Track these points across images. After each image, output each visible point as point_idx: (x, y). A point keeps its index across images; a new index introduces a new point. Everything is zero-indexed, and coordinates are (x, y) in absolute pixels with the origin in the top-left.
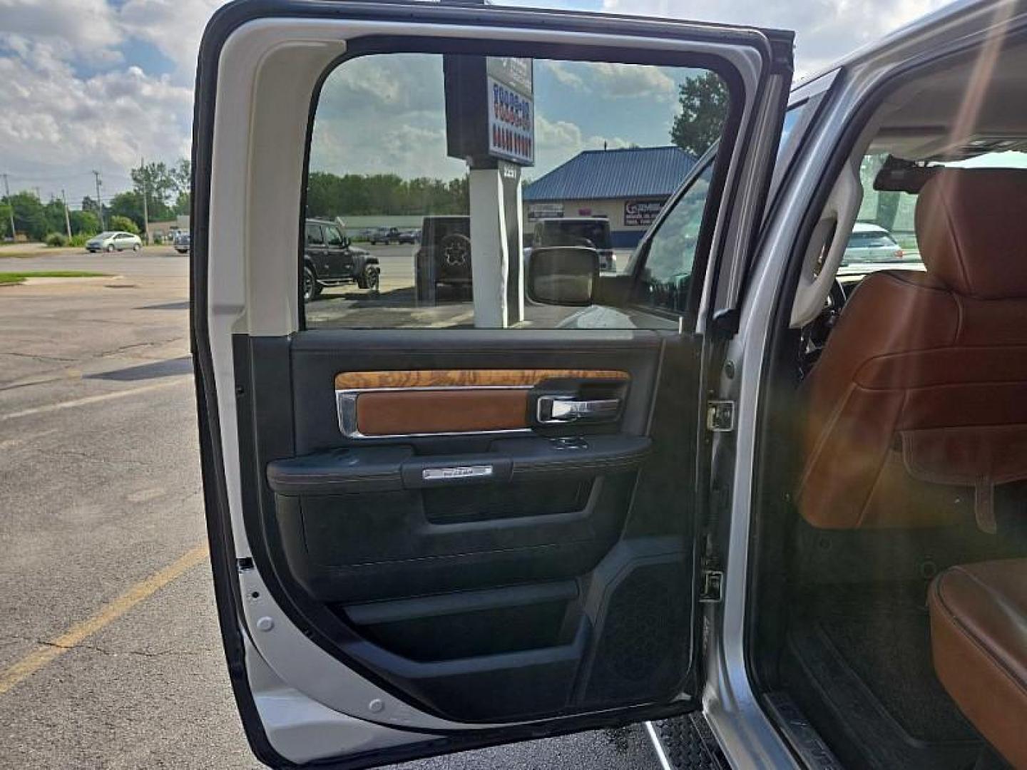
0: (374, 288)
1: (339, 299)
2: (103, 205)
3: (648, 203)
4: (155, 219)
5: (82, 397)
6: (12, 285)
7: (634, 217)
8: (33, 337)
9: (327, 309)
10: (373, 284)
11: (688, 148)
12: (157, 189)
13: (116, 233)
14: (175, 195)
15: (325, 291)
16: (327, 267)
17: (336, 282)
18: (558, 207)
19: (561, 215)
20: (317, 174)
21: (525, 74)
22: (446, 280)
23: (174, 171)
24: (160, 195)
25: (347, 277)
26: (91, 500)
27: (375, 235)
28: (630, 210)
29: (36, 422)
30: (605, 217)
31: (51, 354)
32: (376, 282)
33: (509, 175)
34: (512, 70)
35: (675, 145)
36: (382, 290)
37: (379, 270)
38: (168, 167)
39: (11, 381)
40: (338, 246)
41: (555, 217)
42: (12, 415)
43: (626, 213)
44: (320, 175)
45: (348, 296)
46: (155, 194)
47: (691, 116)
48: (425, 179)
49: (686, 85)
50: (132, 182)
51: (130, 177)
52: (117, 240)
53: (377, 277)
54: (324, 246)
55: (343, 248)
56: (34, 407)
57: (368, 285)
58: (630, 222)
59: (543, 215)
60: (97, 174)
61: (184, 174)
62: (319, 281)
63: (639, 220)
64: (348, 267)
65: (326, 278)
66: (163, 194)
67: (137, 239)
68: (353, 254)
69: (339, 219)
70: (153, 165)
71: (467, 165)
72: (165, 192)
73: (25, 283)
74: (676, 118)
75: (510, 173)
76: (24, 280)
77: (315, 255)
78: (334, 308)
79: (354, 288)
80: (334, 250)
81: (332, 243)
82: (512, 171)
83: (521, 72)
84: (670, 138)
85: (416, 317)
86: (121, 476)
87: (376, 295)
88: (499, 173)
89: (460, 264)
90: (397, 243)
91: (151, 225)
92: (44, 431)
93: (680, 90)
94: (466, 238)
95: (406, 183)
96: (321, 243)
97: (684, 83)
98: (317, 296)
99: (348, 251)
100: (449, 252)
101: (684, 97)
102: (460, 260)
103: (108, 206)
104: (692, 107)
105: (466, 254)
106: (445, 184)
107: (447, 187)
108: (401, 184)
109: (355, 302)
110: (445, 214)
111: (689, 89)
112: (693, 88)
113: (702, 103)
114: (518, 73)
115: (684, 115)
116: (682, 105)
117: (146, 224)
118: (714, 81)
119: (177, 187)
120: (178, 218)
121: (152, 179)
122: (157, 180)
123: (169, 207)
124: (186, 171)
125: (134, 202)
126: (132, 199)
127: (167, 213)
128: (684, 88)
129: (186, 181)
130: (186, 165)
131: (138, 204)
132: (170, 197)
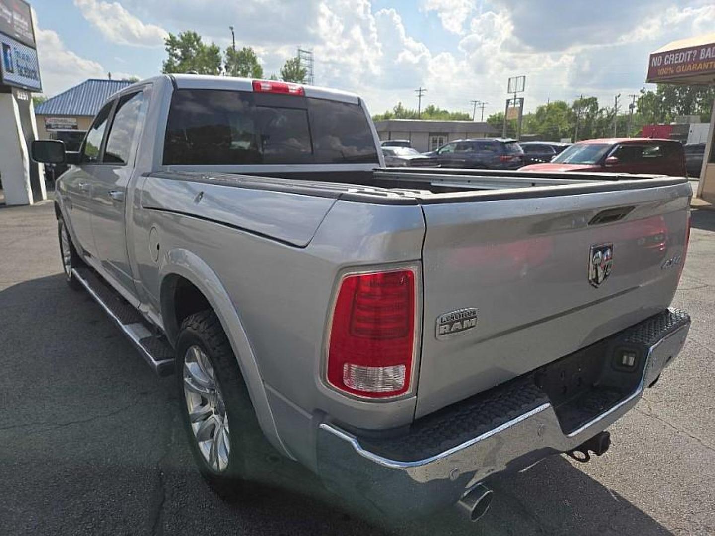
18: (73, 121)
19: (75, 127)
21: (27, 29)
33: (22, 98)
34: (15, 26)
41: (71, 128)
49: (169, 39)
59: (59, 126)
74: (164, 62)
75: (23, 96)
82: (24, 95)
83: (23, 27)
88: (13, 96)
93: (166, 42)
101: (169, 47)
104: (175, 55)
111: (172, 42)
112: (175, 41)
113: (183, 53)
114: (21, 28)
115: (170, 60)
116: (167, 53)
118: (191, 39)
128: (168, 41)
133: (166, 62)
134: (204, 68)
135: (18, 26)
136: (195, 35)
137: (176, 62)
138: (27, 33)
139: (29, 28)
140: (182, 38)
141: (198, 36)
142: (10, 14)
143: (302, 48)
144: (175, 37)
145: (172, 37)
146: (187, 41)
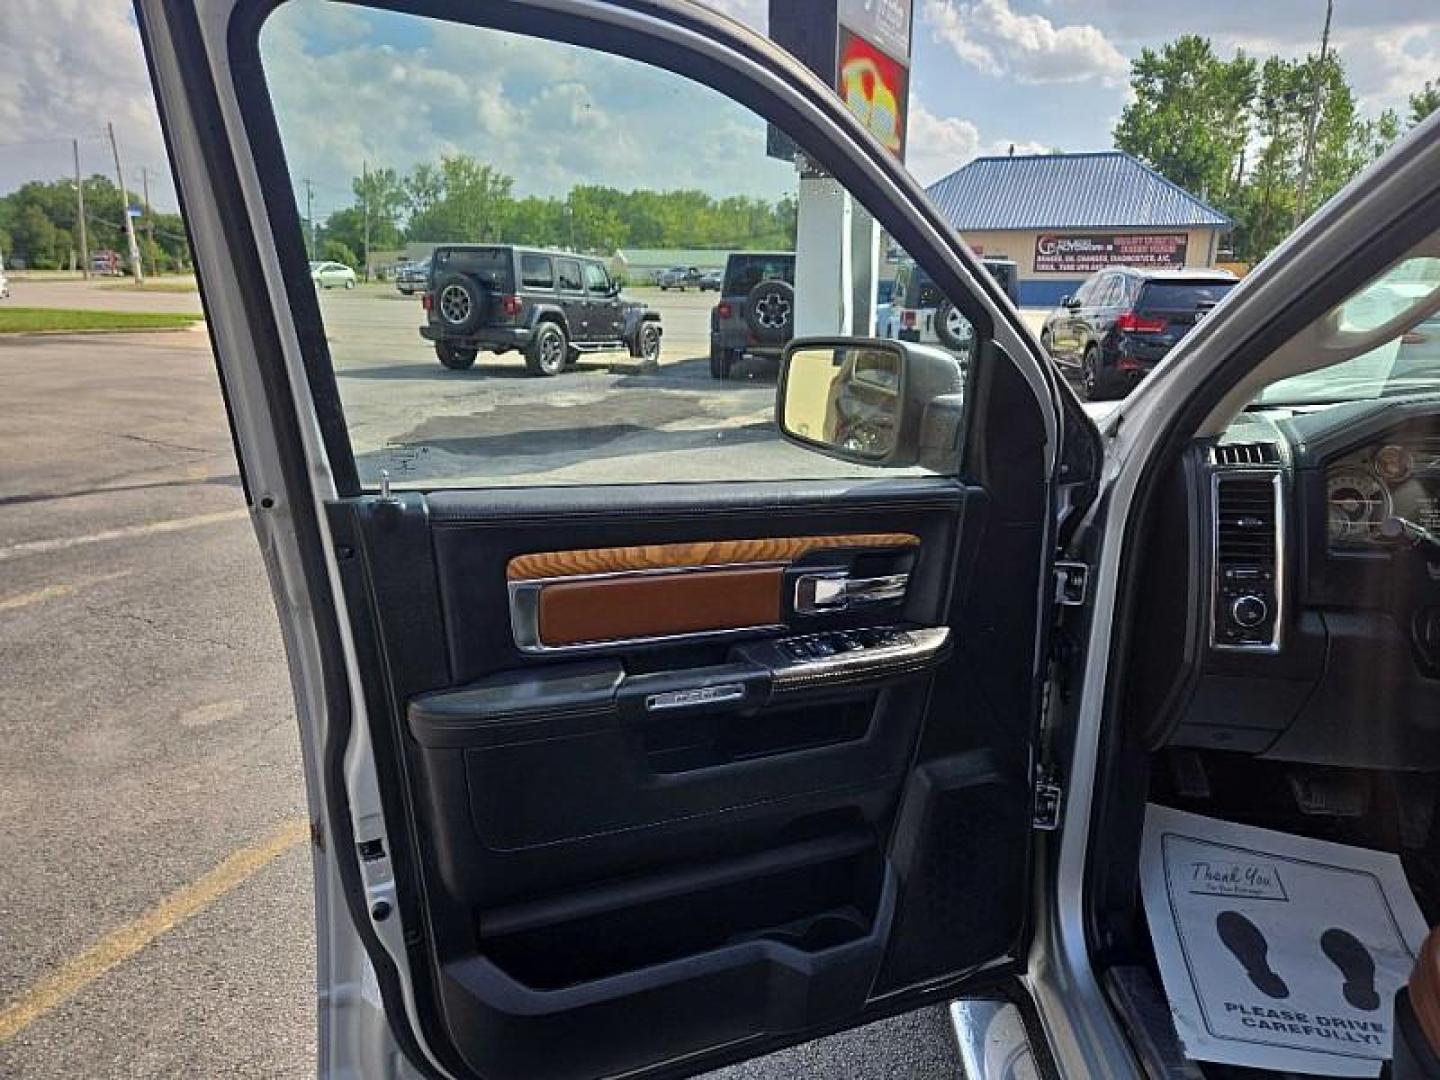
0: (652, 358)
1: (600, 372)
2: (318, 226)
3: (1072, 239)
4: (379, 246)
5: (191, 515)
6: (176, 331)
7: (1048, 259)
8: (165, 412)
9: (578, 387)
10: (652, 351)
11: (1141, 156)
12: (385, 206)
13: (325, 264)
14: (407, 214)
15: (583, 359)
16: (585, 324)
17: (596, 346)
20: (595, 189)
21: (899, 25)
22: (758, 350)
23: (407, 180)
24: (388, 212)
25: (614, 340)
26: (125, 715)
27: (666, 277)
28: (1046, 249)
29: (110, 554)
30: (1004, 258)
31: (177, 440)
32: (655, 348)
34: (878, 17)
35: (1120, 151)
36: (662, 360)
37: (660, 330)
38: (400, 176)
39: (105, 481)
40: (602, 294)
42: (82, 540)
43: (1038, 253)
44: (599, 189)
45: (613, 369)
46: (382, 213)
47: (1148, 107)
48: (742, 197)
49: (1142, 60)
50: (356, 196)
51: (351, 189)
52: (324, 273)
53: (656, 340)
54: (582, 292)
55: (610, 296)
56: (117, 526)
57: (644, 352)
58: (1043, 267)
60: (308, 182)
61: (420, 185)
62: (571, 344)
63: (1056, 265)
64: (615, 324)
65: (582, 340)
66: (392, 213)
67: (349, 273)
68: (625, 305)
69: (620, 253)
70: (381, 172)
71: (797, 170)
72: (395, 210)
73: (193, 329)
74: (1125, 110)
76: (191, 324)
77: (570, 305)
78: (588, 386)
79: (622, 356)
80: (596, 298)
81: (594, 289)
83: (893, 21)
84: (1113, 140)
85: (706, 405)
86: (188, 671)
87: (654, 368)
89: (777, 326)
90: (698, 289)
91: (373, 254)
92: (111, 571)
93: (1133, 68)
94: (790, 287)
95: (716, 203)
96: (578, 287)
97: (1140, 58)
98: (569, 366)
99: (616, 300)
100: (763, 308)
101: (1138, 77)
102: (780, 321)
103: (324, 226)
104: (1151, 94)
105: (788, 312)
106: (771, 205)
107: (773, 210)
108: (710, 204)
109: (623, 377)
110: (768, 249)
111: (1147, 67)
112: (1154, 64)
113: (1167, 87)
114: (888, 22)
115: (1138, 106)
116: (1134, 91)
117: (367, 253)
118: (1190, 52)
119: (411, 203)
120: (411, 245)
121: (378, 191)
122: (384, 194)
123: (399, 232)
124: (423, 183)
125: (355, 223)
126: (352, 218)
127: (397, 239)
128: (1137, 65)
129: (422, 194)
130: (423, 174)
131: (359, 226)
132: (400, 216)
133: (1131, 109)
136: (1198, 40)
141: (1204, 42)
144: (1152, 56)
145: (1149, 57)
146: (1180, 58)
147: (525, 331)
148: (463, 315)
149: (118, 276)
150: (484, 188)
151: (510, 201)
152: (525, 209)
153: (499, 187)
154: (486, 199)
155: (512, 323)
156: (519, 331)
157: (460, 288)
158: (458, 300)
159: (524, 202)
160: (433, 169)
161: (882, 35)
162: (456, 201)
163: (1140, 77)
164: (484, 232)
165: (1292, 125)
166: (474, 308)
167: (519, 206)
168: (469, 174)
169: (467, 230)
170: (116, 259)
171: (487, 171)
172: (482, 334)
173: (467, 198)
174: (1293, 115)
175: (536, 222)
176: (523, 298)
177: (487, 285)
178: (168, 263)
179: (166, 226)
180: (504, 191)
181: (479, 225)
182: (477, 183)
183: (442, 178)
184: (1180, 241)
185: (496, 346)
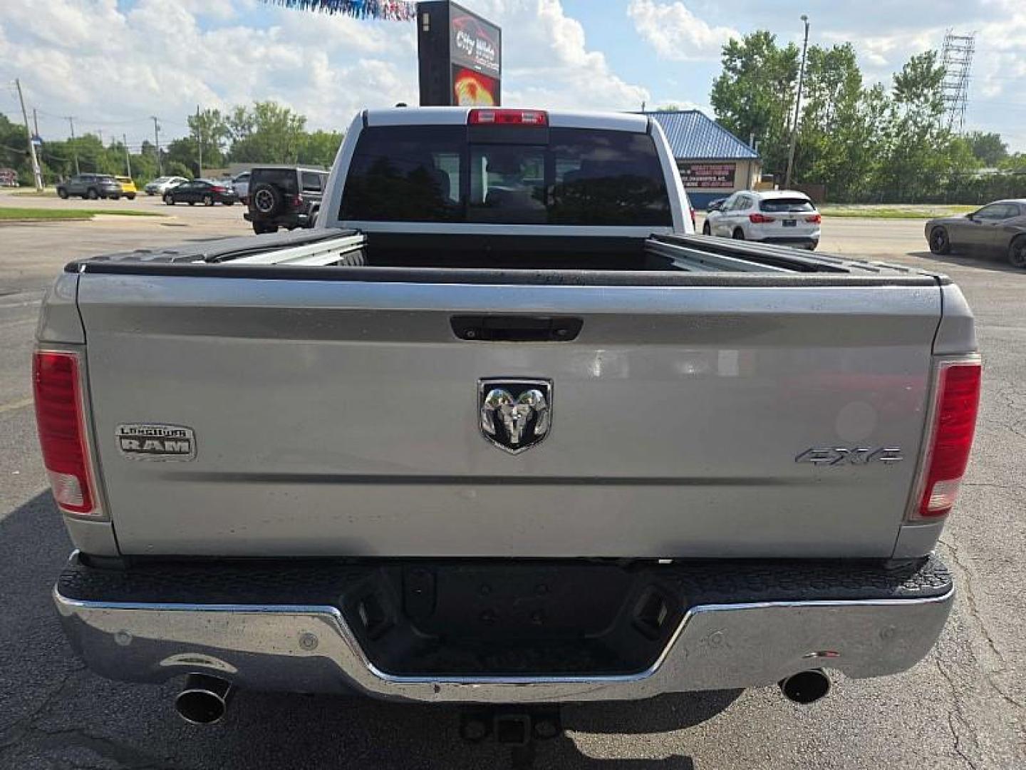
2: (161, 150)
4: (208, 165)
12: (212, 137)
14: (229, 142)
23: (228, 118)
24: (215, 141)
38: (223, 114)
46: (210, 141)
49: (729, 46)
50: (189, 129)
51: (187, 123)
60: (156, 119)
61: (238, 121)
66: (218, 142)
70: (209, 112)
72: (219, 139)
74: (714, 80)
76: (93, 217)
93: (723, 51)
103: (166, 151)
104: (734, 70)
111: (732, 50)
112: (736, 49)
113: (744, 65)
114: (484, 58)
115: (724, 77)
116: (723, 66)
117: (201, 170)
118: (759, 42)
119: (231, 135)
120: (232, 165)
121: (207, 126)
122: (212, 128)
123: (223, 155)
124: (240, 119)
125: (190, 148)
126: (189, 145)
127: (221, 160)
128: (726, 49)
129: (239, 128)
130: (240, 113)
131: (194, 151)
132: (224, 144)
133: (718, 79)
134: (771, 83)
135: (480, 57)
136: (767, 35)
137: (732, 78)
138: (491, 63)
139: (495, 56)
140: (747, 42)
141: (771, 36)
142: (472, 44)
143: (954, 33)
144: (736, 43)
145: (733, 43)
146: (753, 45)
147: (305, 216)
148: (269, 207)
149: (15, 186)
150: (285, 124)
151: (304, 134)
152: (315, 140)
153: (296, 124)
154: (287, 132)
155: (297, 212)
156: (301, 216)
157: (267, 191)
158: (265, 198)
159: (314, 134)
160: (247, 110)
161: (479, 65)
162: (264, 133)
163: (727, 57)
164: (286, 156)
165: (822, 92)
166: (275, 203)
167: (311, 137)
168: (274, 114)
169: (273, 154)
170: (14, 174)
171: (287, 112)
172: (279, 218)
173: (273, 131)
174: (823, 85)
175: (324, 149)
176: (302, 197)
177: (283, 190)
178: (52, 177)
179: (51, 150)
180: (300, 127)
181: (281, 150)
182: (280, 120)
183: (253, 116)
184: (731, 167)
185: (288, 225)
